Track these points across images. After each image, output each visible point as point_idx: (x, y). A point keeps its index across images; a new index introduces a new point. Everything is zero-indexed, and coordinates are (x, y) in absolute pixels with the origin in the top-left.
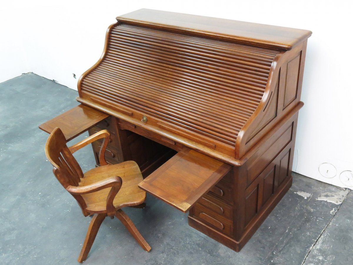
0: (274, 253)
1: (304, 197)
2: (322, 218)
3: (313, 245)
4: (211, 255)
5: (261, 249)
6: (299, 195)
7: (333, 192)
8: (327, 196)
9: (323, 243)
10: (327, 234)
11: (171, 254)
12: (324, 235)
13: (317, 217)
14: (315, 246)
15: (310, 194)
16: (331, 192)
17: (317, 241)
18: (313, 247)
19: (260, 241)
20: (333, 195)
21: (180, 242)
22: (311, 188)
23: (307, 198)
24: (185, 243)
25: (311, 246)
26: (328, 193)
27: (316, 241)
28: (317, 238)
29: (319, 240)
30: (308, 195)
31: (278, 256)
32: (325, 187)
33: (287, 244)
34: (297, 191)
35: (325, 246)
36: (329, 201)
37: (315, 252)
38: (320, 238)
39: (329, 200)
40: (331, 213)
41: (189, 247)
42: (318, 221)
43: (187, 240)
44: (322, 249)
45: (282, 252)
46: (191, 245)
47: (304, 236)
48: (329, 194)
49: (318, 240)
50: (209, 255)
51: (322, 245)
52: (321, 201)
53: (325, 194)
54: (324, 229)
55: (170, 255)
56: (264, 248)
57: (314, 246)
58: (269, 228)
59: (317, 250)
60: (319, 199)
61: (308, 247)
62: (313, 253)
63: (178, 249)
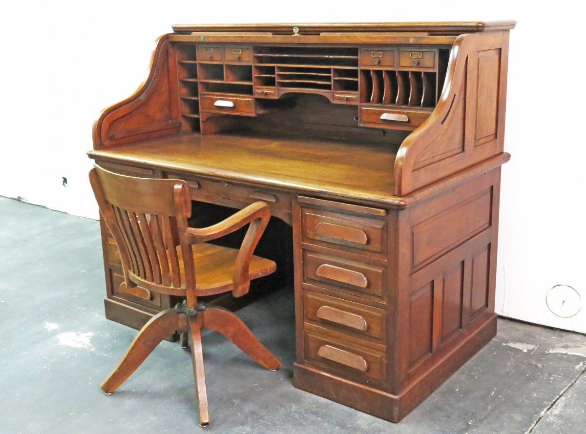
0: (470, 423)
1: (521, 349)
2: (560, 375)
3: (545, 409)
4: (343, 428)
5: (444, 419)
6: (513, 346)
7: (578, 341)
8: (566, 347)
9: (565, 406)
10: (573, 395)
11: (260, 426)
12: (566, 396)
13: (550, 375)
14: (550, 411)
15: (534, 346)
16: (574, 342)
17: (552, 405)
18: (545, 413)
19: (439, 409)
20: (578, 345)
21: (277, 410)
22: (534, 337)
23: (528, 350)
24: (288, 411)
25: (543, 410)
26: (568, 343)
27: (551, 403)
28: (554, 401)
29: (557, 402)
30: (531, 347)
31: (477, 427)
32: (562, 336)
33: (492, 411)
34: (508, 343)
35: (570, 411)
36: (569, 353)
37: (552, 419)
38: (559, 401)
39: (571, 352)
40: (576, 369)
41: (297, 416)
42: (552, 378)
43: (291, 407)
44: (565, 415)
45: (485, 422)
46: (300, 413)
47: (526, 398)
48: (570, 344)
49: (555, 402)
50: (338, 427)
51: (563, 409)
52: (556, 354)
53: (563, 344)
54: (565, 389)
55: (257, 428)
56: (448, 417)
57: (548, 410)
58: (457, 390)
59: (555, 416)
60: (551, 351)
61: (537, 413)
62: (548, 420)
63: (274, 419)
